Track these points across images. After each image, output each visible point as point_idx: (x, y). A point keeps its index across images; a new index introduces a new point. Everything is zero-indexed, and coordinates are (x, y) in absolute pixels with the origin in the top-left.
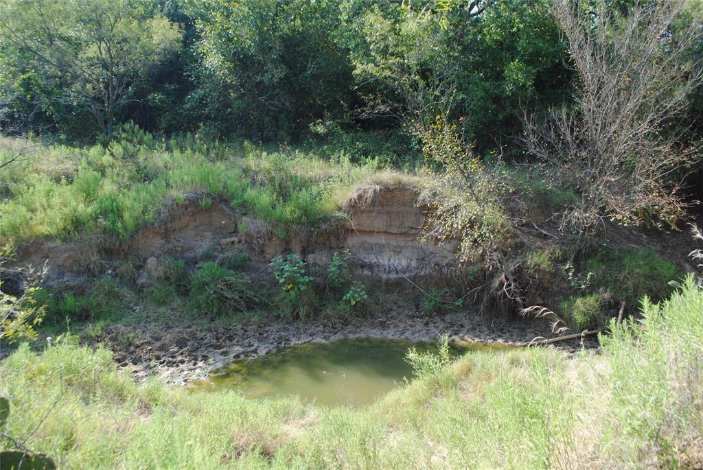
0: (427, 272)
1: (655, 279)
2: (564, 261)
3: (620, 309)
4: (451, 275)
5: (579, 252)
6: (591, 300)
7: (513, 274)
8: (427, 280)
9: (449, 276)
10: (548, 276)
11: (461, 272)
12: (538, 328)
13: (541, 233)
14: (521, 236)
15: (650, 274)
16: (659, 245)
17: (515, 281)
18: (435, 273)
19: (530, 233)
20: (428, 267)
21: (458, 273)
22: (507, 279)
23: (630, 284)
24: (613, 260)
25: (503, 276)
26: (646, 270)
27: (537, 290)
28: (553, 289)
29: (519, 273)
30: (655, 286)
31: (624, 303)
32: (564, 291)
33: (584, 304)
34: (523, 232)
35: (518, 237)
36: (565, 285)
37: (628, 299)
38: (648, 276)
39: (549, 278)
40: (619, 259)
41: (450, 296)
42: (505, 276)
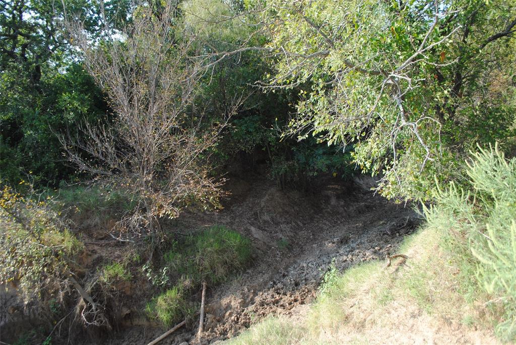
0: (7, 320)
1: (226, 251)
2: (143, 262)
3: (202, 291)
4: (35, 315)
5: (156, 249)
6: (172, 294)
7: (91, 294)
8: (9, 328)
9: (32, 316)
10: (128, 284)
11: (43, 308)
12: (132, 339)
13: (119, 242)
14: (99, 251)
15: (221, 248)
16: (229, 217)
17: (95, 301)
18: (16, 319)
19: (108, 245)
20: (7, 315)
21: (40, 310)
22: (87, 302)
23: (206, 263)
24: (188, 246)
25: (82, 300)
26: (216, 246)
27: (120, 301)
28: (137, 295)
29: (97, 292)
30: (228, 257)
31: (204, 284)
32: (148, 292)
33: (165, 301)
34: (101, 246)
35: (96, 253)
36: (148, 286)
37: (207, 278)
38: (220, 251)
39: (129, 285)
40: (194, 243)
41: (37, 337)
42: (84, 299)
